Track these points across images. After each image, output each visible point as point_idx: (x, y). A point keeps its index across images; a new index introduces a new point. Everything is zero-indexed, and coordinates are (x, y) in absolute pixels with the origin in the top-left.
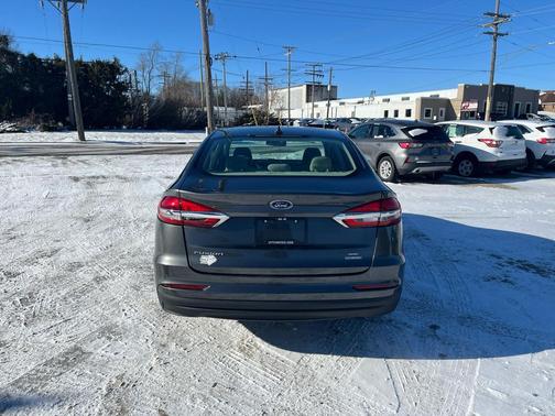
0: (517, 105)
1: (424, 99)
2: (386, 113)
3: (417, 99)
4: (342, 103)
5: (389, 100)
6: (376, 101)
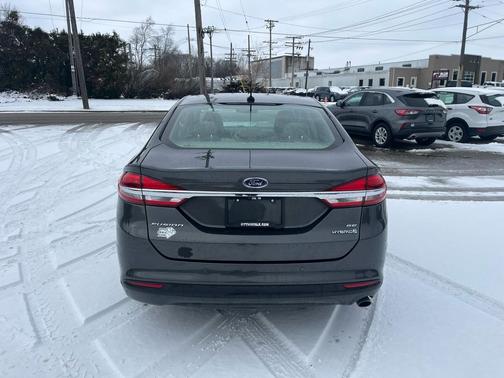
0: (484, 74)
1: (397, 69)
2: (361, 82)
3: (391, 69)
4: (319, 73)
5: (363, 70)
6: (351, 71)
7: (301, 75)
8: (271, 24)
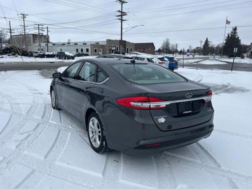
0: (127, 49)
1: (94, 45)
2: (77, 50)
3: (91, 45)
4: (54, 44)
5: (77, 44)
6: (71, 44)
7: (43, 44)
8: (24, 16)
